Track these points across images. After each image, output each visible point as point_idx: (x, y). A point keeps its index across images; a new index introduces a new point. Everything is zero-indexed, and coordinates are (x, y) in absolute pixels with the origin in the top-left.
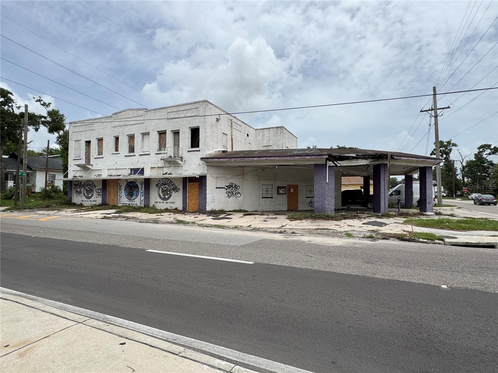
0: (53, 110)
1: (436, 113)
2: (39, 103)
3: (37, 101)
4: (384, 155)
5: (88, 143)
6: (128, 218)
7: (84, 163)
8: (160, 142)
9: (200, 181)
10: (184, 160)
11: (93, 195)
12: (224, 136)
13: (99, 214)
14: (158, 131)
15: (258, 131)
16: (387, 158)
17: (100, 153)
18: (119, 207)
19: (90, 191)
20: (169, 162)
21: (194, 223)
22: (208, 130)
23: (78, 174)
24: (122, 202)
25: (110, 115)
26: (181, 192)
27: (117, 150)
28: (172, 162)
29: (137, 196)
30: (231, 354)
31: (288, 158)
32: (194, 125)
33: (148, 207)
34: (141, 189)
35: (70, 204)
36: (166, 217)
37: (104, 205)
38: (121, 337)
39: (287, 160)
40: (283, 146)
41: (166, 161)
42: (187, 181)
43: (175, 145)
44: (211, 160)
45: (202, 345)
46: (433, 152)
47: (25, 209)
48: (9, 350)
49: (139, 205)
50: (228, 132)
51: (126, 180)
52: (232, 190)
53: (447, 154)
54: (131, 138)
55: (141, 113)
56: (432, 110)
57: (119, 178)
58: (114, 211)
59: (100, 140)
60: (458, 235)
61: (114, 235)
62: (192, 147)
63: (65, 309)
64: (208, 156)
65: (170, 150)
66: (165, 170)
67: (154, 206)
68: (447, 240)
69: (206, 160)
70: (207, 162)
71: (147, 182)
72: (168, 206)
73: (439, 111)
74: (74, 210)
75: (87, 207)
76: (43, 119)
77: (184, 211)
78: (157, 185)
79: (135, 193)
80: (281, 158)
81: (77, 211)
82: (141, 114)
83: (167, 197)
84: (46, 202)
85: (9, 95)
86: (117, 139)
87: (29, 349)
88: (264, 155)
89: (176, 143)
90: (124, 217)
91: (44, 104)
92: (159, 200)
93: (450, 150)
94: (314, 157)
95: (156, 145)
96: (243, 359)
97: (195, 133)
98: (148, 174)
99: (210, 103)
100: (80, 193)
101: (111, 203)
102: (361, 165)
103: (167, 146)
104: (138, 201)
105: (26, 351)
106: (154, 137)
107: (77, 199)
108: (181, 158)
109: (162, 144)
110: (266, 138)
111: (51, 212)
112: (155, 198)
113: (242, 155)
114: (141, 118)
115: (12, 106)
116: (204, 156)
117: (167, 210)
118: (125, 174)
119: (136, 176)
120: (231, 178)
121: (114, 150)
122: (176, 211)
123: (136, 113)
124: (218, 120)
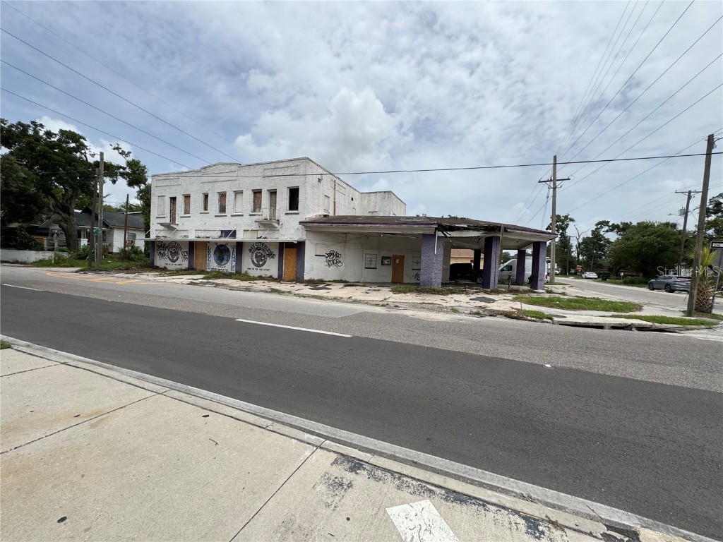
0: (133, 160)
1: (555, 184)
2: (116, 151)
3: (114, 149)
4: (498, 227)
5: (173, 199)
6: (217, 285)
7: (168, 222)
8: (254, 202)
9: (299, 247)
10: (280, 223)
11: (178, 258)
12: (326, 200)
13: (185, 279)
14: (253, 190)
15: (363, 195)
16: (500, 230)
17: (187, 211)
18: (208, 273)
19: (175, 253)
20: (264, 225)
21: (290, 292)
22: (309, 191)
23: (161, 234)
24: (211, 267)
25: (199, 169)
26: (277, 258)
27: (206, 208)
28: (268, 225)
29: (228, 261)
30: (322, 428)
31: (395, 226)
32: (294, 185)
33: (240, 273)
34: (233, 254)
35: (152, 267)
36: (260, 285)
37: (191, 270)
38: (205, 409)
39: (394, 229)
40: (390, 213)
41: (261, 224)
42: (284, 246)
43: (271, 206)
44: (311, 224)
45: (292, 420)
46: (549, 226)
47: (101, 271)
48: (79, 420)
49: (230, 271)
50: (331, 195)
51: (216, 243)
52: (333, 258)
53: (564, 229)
54: (223, 196)
55: (234, 168)
56: (551, 180)
57: (207, 240)
58: (202, 276)
59: (187, 197)
60: (568, 314)
61: (200, 302)
62: (290, 209)
63: (143, 379)
64: (308, 220)
65: (265, 212)
66: (260, 234)
67: (246, 272)
68: (555, 319)
69: (305, 224)
70: (306, 227)
71: (240, 246)
72: (263, 273)
73: (558, 183)
74: (157, 273)
75: (170, 271)
76: (121, 170)
77: (279, 279)
78: (250, 250)
79: (225, 257)
80: (387, 226)
81: (160, 275)
82: (233, 170)
83: (261, 263)
84: (125, 264)
85: (82, 140)
86: (206, 196)
87: (103, 419)
88: (369, 221)
89: (273, 204)
90: (213, 284)
91: (122, 153)
92: (252, 266)
93: (567, 225)
94: (422, 226)
95: (250, 206)
96: (334, 434)
97: (294, 193)
98: (240, 237)
99: (312, 161)
100: (163, 255)
101: (199, 268)
102: (472, 237)
103: (262, 206)
104: (229, 266)
105: (98, 422)
106: (248, 196)
107: (160, 262)
108: (278, 220)
109: (257, 205)
110: (372, 203)
111: (130, 276)
112: (248, 264)
113: (345, 220)
114: (234, 174)
115: (85, 153)
116: (303, 220)
117: (260, 278)
118: (214, 236)
119: (228, 239)
120: (332, 245)
121: (203, 209)
122: (271, 279)
123: (228, 168)
124: (319, 180)
